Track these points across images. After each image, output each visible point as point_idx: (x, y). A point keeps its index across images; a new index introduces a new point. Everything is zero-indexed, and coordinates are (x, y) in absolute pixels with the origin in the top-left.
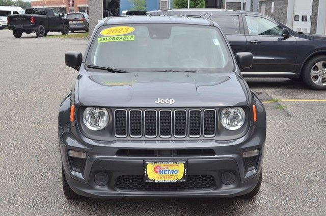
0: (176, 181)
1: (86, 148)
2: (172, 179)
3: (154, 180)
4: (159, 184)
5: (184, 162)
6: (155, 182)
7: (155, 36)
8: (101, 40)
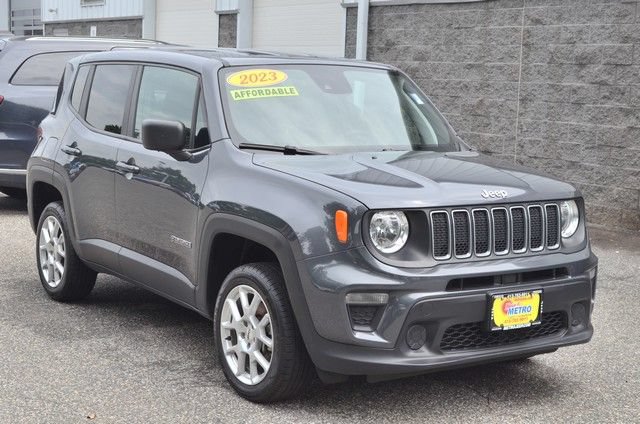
0: (529, 325)
1: (398, 283)
2: (524, 322)
3: (503, 327)
4: (510, 331)
5: (540, 291)
6: (505, 329)
7: (327, 87)
8: (237, 95)
